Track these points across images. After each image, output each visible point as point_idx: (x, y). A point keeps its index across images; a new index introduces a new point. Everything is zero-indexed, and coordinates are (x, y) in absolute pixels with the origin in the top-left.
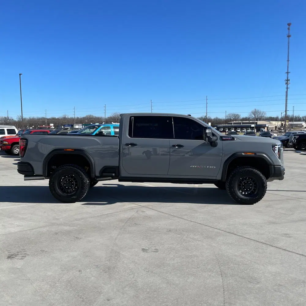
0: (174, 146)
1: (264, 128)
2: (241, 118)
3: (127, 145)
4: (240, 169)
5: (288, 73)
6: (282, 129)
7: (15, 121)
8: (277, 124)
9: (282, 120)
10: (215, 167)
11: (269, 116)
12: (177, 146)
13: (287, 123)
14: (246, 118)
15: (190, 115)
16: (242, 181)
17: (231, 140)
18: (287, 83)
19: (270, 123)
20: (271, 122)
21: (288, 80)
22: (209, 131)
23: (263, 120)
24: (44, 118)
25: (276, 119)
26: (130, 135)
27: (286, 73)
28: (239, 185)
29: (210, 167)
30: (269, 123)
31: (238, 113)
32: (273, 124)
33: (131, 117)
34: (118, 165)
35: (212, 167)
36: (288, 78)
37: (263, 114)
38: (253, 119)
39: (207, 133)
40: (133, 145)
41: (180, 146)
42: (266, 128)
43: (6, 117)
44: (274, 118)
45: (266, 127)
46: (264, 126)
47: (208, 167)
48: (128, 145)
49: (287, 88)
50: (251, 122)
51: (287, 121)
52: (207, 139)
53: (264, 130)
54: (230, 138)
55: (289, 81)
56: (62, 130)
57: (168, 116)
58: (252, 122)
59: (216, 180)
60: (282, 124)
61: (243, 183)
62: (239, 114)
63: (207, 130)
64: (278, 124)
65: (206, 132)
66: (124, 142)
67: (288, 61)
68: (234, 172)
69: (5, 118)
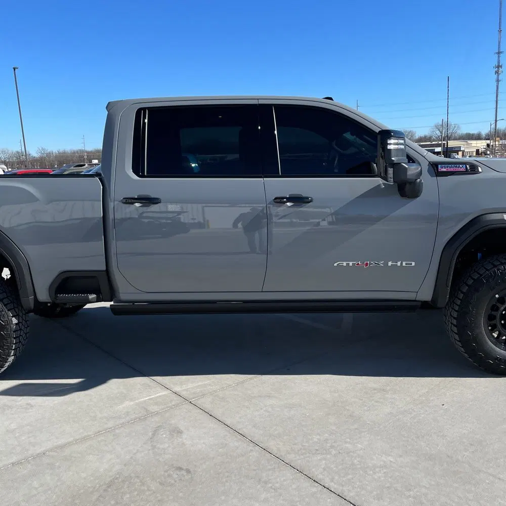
0: (279, 201)
1: (457, 152)
2: (417, 137)
3: (129, 201)
4: (495, 266)
5: (499, 53)
6: (488, 152)
7: (34, 157)
8: (478, 145)
9: (487, 138)
10: (413, 264)
11: (465, 132)
12: (290, 199)
13: (497, 143)
14: (425, 137)
15: (331, 99)
16: (498, 305)
17: (466, 173)
18: (497, 72)
19: (468, 144)
20: (469, 142)
21: (499, 66)
22: (397, 144)
23: (455, 139)
24: (82, 151)
25: (478, 137)
26: (137, 169)
27: (497, 53)
28: (491, 318)
29: (399, 264)
30: (465, 143)
31: (411, 129)
32: (473, 145)
33: (139, 112)
34: (104, 268)
35: (404, 264)
36: (499, 62)
37: (456, 129)
38: (438, 139)
39: (390, 150)
40: (148, 201)
41: (299, 200)
42: (460, 153)
43: (20, 151)
44: (473, 135)
45: (461, 151)
46: (457, 150)
47: (390, 264)
48: (132, 203)
49: (498, 81)
50: (433, 143)
51: (498, 139)
52: (390, 171)
53: (456, 156)
54: (462, 168)
55: (501, 67)
56: (72, 168)
57: (261, 102)
58: (436, 143)
59: (415, 301)
60: (488, 145)
61: (502, 308)
62: (414, 130)
63: (392, 141)
64: (481, 145)
65: (389, 147)
66: (118, 191)
67: (500, 31)
68: (476, 276)
69: (18, 152)
